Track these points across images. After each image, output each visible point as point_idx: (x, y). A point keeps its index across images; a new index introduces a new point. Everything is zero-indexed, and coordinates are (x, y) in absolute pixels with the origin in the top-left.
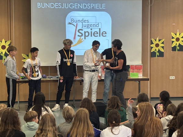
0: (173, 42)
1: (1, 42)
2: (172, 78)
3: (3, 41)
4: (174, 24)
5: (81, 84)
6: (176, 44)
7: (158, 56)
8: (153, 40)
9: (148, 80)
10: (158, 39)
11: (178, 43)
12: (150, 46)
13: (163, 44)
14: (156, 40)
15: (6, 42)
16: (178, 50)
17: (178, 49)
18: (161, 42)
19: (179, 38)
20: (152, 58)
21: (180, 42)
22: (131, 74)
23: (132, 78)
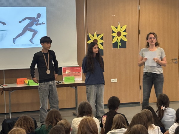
0: (114, 37)
2: (114, 80)
4: (115, 15)
6: (117, 39)
8: (90, 35)
11: (119, 38)
12: (87, 43)
13: (102, 40)
14: (93, 35)
16: (120, 47)
17: (119, 45)
18: (100, 37)
19: (121, 32)
21: (122, 37)
22: (66, 78)
23: (66, 83)
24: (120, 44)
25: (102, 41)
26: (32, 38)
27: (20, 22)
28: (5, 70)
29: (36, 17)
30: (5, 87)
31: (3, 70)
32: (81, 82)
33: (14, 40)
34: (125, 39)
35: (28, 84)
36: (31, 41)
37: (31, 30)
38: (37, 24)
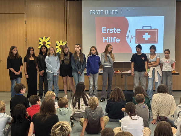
1: (59, 42)
3: (61, 41)
5: (122, 77)
9: (178, 74)
15: (63, 42)
28: (126, 62)
30: (123, 73)
31: (124, 62)
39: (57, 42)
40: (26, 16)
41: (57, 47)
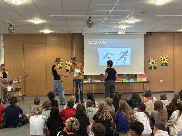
0: (161, 61)
2: (161, 81)
4: (162, 51)
6: (163, 62)
7: (153, 69)
8: (150, 60)
9: (149, 82)
10: (153, 59)
11: (164, 62)
12: (148, 63)
15: (70, 62)
16: (164, 65)
18: (155, 61)
19: (165, 59)
20: (150, 70)
21: (166, 61)
22: (139, 79)
23: (139, 81)
24: (164, 64)
25: (156, 63)
26: (124, 61)
27: (119, 54)
29: (126, 52)
32: (146, 81)
33: (116, 62)
34: (167, 62)
35: (122, 81)
36: (123, 62)
37: (124, 58)
38: (126, 55)
39: (67, 62)
40: (46, 46)
41: (66, 65)
